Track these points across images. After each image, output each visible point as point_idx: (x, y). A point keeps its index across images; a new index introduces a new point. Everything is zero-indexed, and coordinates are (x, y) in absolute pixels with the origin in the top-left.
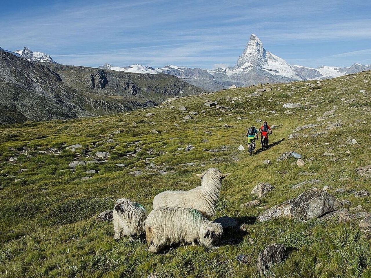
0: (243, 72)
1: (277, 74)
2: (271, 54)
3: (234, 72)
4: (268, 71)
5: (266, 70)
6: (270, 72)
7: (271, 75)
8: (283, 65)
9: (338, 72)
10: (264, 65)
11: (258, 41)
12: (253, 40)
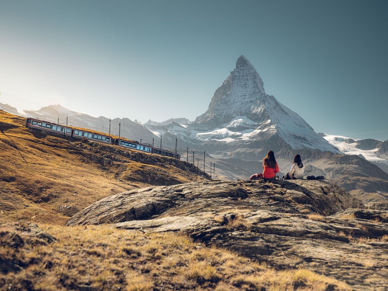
12: (244, 68)
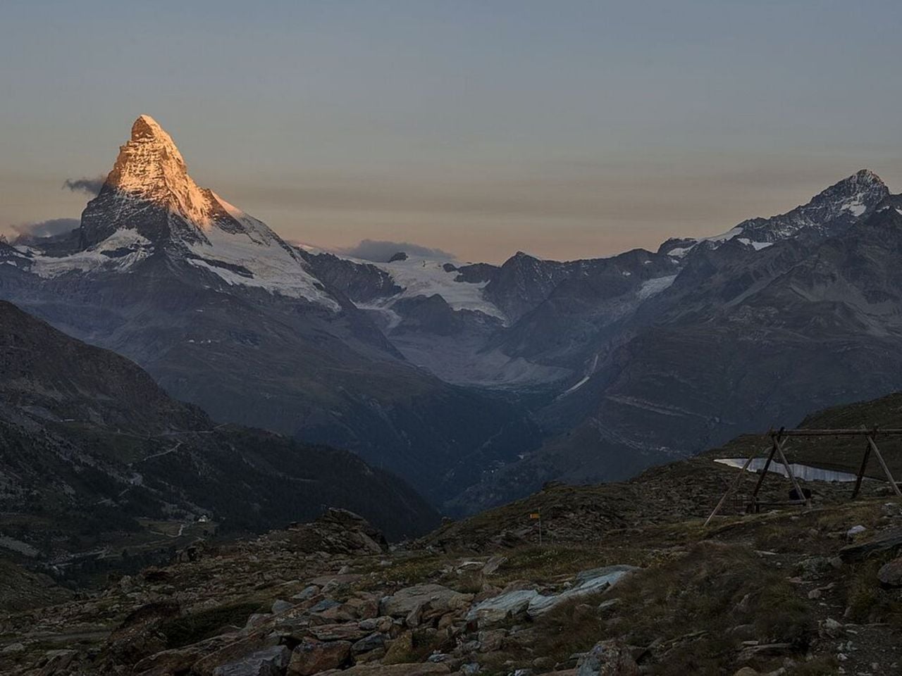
0: (106, 265)
1: (249, 282)
2: (218, 200)
3: (66, 265)
4: (212, 269)
5: (204, 264)
6: (221, 272)
7: (224, 283)
8: (264, 248)
9: (458, 279)
10: (195, 243)
11: (165, 144)
12: (146, 140)
